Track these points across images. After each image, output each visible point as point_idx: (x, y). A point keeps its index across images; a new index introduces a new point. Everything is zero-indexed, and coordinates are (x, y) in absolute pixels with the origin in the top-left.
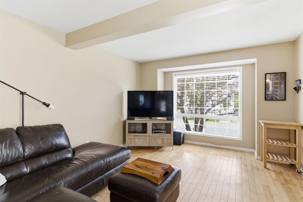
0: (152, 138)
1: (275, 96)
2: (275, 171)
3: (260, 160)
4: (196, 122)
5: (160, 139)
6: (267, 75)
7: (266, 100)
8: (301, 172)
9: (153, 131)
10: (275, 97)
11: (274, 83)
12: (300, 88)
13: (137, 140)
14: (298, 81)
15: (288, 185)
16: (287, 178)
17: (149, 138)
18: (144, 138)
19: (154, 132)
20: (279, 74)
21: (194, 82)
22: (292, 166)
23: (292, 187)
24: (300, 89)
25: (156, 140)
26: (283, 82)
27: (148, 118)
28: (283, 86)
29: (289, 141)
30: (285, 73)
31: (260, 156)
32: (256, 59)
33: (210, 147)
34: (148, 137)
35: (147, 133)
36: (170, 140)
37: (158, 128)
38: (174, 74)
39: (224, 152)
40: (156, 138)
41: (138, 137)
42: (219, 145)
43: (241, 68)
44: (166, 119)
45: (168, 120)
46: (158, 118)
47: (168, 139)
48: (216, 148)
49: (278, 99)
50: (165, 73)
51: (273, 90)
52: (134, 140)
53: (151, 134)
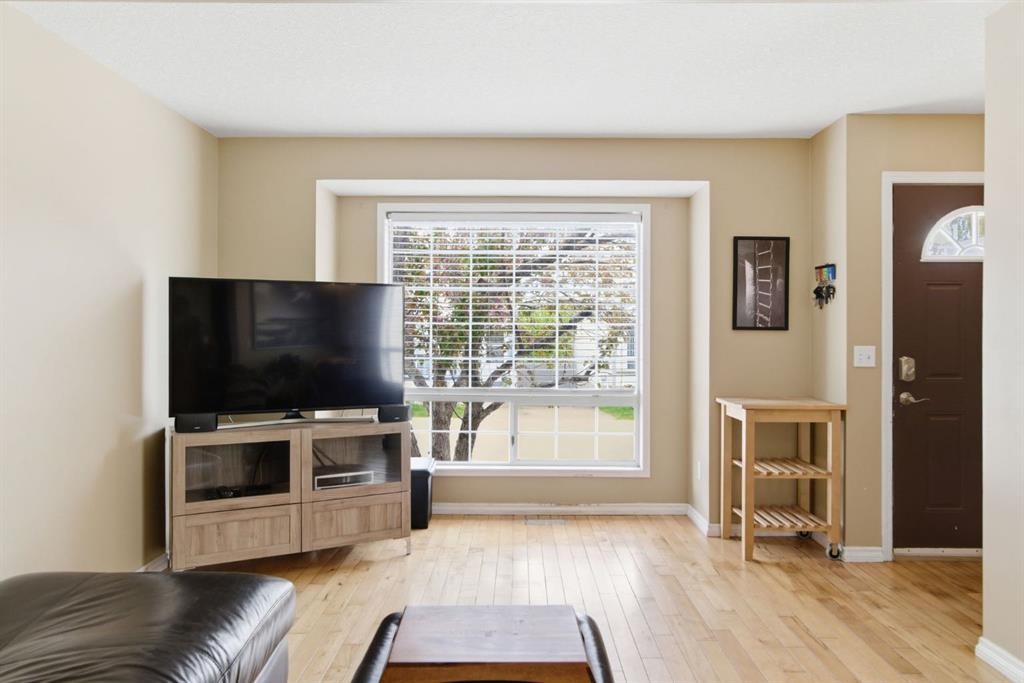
0: (314, 513)
1: (762, 315)
2: (778, 565)
3: (720, 537)
4: (440, 422)
5: (354, 513)
6: (740, 242)
7: (735, 327)
8: (839, 552)
9: (316, 478)
10: (761, 318)
11: (760, 270)
12: (834, 291)
13: (233, 529)
14: (825, 270)
15: (834, 598)
16: (818, 578)
17: (301, 511)
18: (272, 518)
19: (322, 483)
20: (772, 242)
21: (471, 253)
22: (804, 542)
23: (848, 605)
24: (833, 294)
25: (331, 519)
26: (781, 271)
27: (284, 414)
28: (780, 281)
29: (796, 459)
30: (787, 240)
31: (717, 525)
32: (708, 182)
33: (538, 517)
34: (294, 509)
35: (286, 489)
36: (396, 507)
37: (327, 463)
38: (382, 208)
39: (599, 531)
40: (331, 511)
41: (244, 515)
42: (570, 505)
43: (646, 209)
44: (375, 417)
45: (383, 418)
46: (320, 415)
47: (389, 508)
48: (564, 517)
49: (769, 325)
50: (341, 200)
51: (755, 295)
52: (219, 534)
53: (308, 495)
